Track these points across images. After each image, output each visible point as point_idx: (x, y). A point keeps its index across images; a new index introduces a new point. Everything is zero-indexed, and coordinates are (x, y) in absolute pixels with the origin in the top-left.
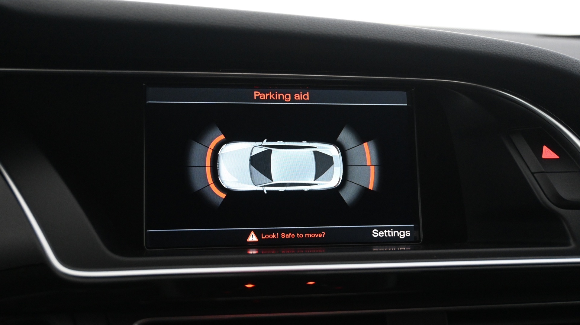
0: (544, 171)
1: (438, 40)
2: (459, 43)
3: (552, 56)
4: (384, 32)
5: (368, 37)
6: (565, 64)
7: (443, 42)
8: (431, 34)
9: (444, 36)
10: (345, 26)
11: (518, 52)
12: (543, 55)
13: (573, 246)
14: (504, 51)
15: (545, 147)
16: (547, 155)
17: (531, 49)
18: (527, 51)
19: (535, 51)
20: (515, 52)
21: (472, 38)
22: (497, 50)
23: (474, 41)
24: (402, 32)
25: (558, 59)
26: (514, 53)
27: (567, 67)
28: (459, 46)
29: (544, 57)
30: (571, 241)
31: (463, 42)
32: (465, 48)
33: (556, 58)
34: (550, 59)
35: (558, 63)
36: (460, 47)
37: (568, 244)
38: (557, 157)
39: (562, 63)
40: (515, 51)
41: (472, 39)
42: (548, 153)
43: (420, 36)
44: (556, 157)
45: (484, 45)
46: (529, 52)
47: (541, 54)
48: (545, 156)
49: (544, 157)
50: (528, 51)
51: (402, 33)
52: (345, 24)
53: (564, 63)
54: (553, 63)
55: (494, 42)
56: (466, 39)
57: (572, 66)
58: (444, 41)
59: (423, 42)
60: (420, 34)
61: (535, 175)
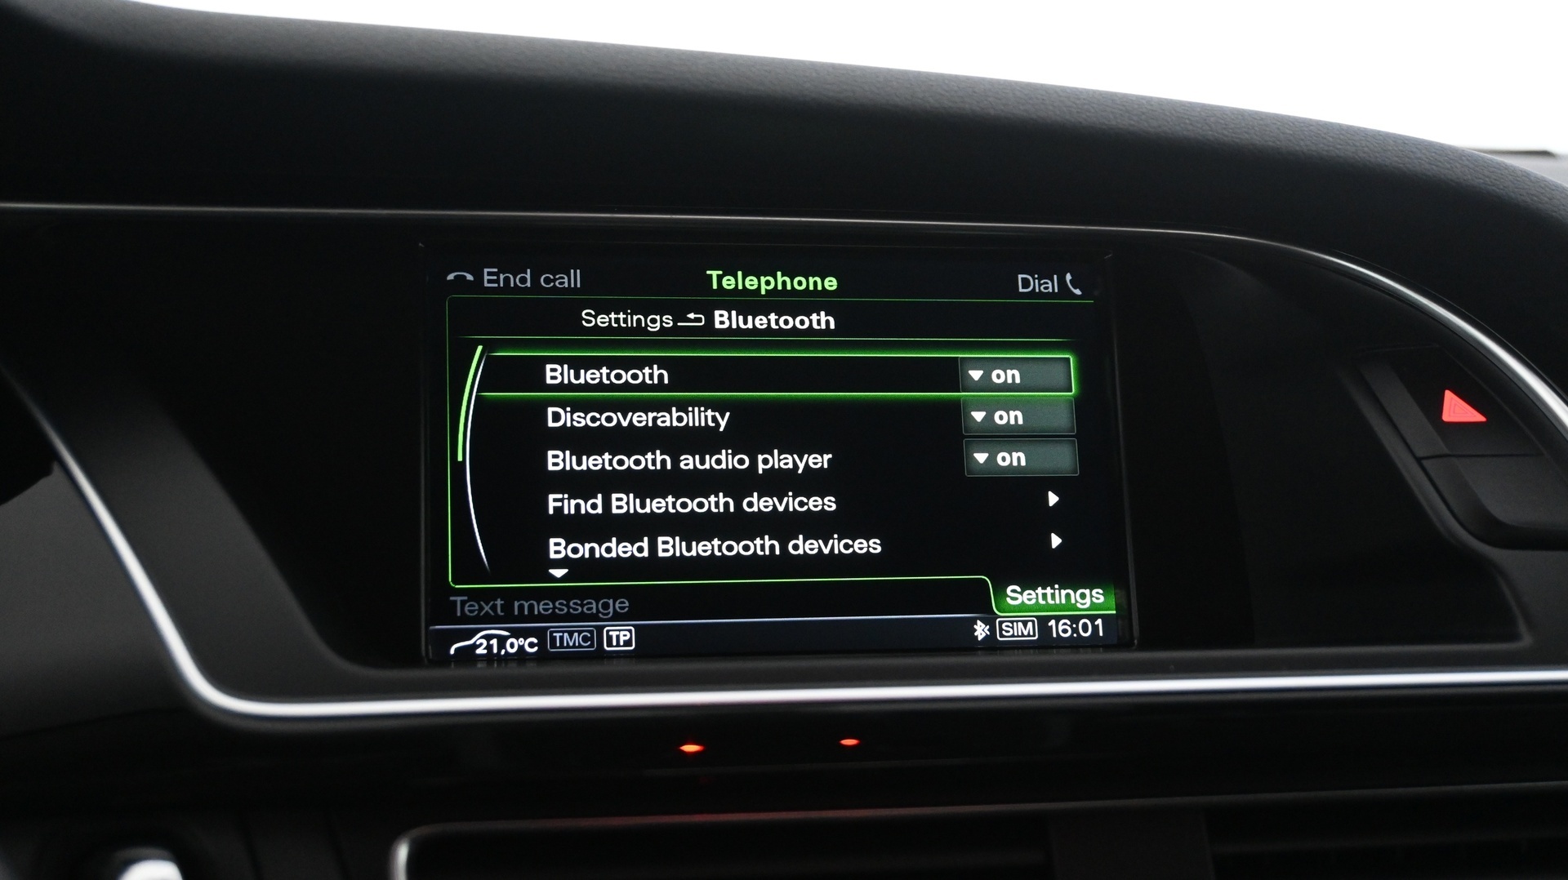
0: (1446, 451)
1: (1169, 120)
2: (1224, 126)
3: (1463, 160)
4: (1030, 99)
5: (992, 112)
6: (1495, 180)
7: (1182, 125)
8: (1152, 105)
9: (1184, 110)
10: (932, 85)
11: (1376, 150)
12: (1437, 157)
13: (1527, 641)
14: (1339, 147)
15: (1448, 395)
16: (1454, 412)
17: (1406, 142)
18: (1397, 147)
19: (1419, 147)
20: (1366, 149)
21: (1256, 117)
22: (1322, 145)
23: (1261, 122)
24: (1079, 99)
25: (1476, 168)
26: (1365, 153)
27: (1502, 187)
28: (1223, 134)
29: (1440, 162)
30: (1522, 628)
31: (1233, 126)
32: (1237, 140)
33: (1472, 166)
34: (1456, 167)
35: (1476, 178)
36: (1227, 136)
37: (1514, 637)
38: (1479, 418)
39: (1488, 177)
40: (1367, 147)
41: (1256, 119)
42: (1456, 409)
43: (1124, 108)
44: (1477, 417)
45: (1288, 131)
46: (1402, 151)
47: (1433, 154)
48: (1450, 415)
49: (1447, 417)
50: (1400, 148)
51: (1078, 102)
52: (931, 80)
53: (1493, 177)
54: (1465, 178)
55: (1312, 125)
56: (1240, 117)
57: (1514, 184)
58: (1185, 123)
59: (1133, 126)
60: (1124, 106)
61: (1425, 463)
